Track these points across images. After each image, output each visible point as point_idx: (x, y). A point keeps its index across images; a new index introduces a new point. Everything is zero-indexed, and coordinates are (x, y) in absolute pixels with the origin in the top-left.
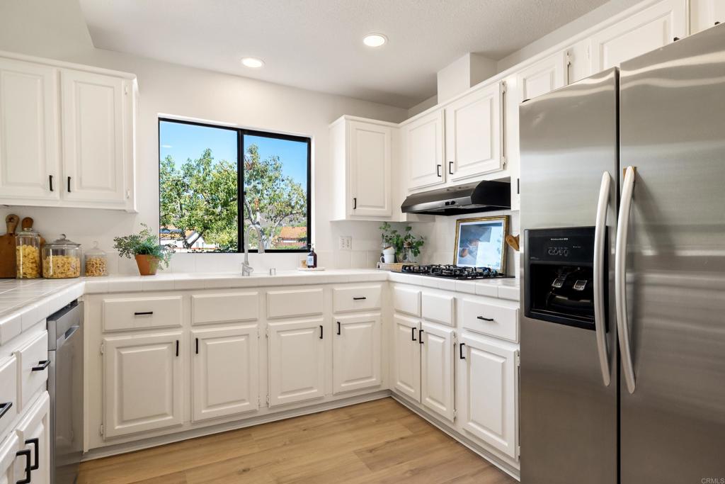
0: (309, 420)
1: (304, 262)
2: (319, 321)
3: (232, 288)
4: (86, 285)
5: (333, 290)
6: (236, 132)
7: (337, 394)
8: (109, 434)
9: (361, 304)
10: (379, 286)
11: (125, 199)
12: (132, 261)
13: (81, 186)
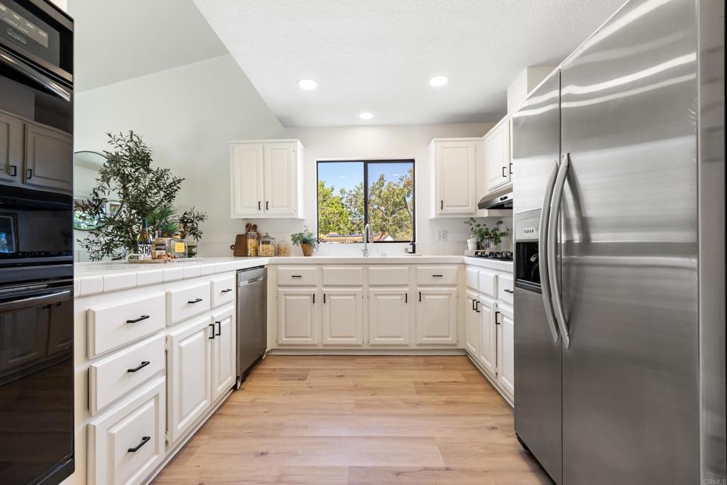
0: (396, 359)
1: (406, 250)
2: (406, 290)
3: (346, 264)
4: (270, 260)
5: (416, 269)
6: (363, 163)
7: (419, 345)
8: (280, 342)
9: (439, 281)
10: (455, 267)
11: (293, 211)
12: (299, 248)
13: (273, 207)
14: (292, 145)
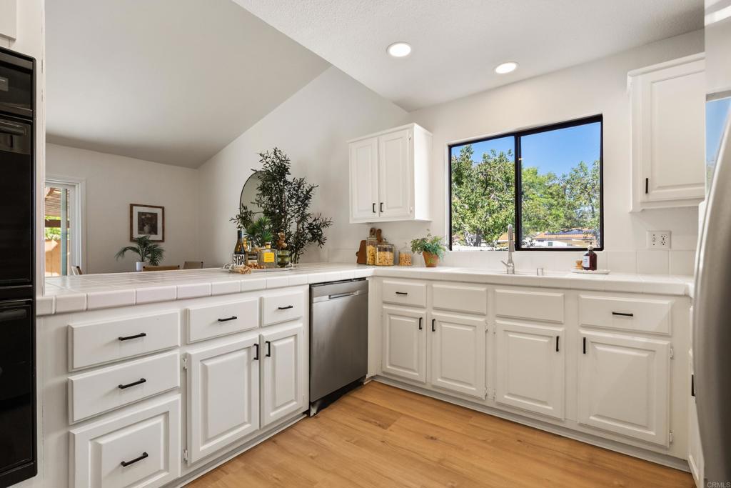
4: (375, 271)
6: (513, 137)
7: (581, 425)
11: (409, 213)
12: (419, 257)
13: (388, 208)
14: (407, 131)
